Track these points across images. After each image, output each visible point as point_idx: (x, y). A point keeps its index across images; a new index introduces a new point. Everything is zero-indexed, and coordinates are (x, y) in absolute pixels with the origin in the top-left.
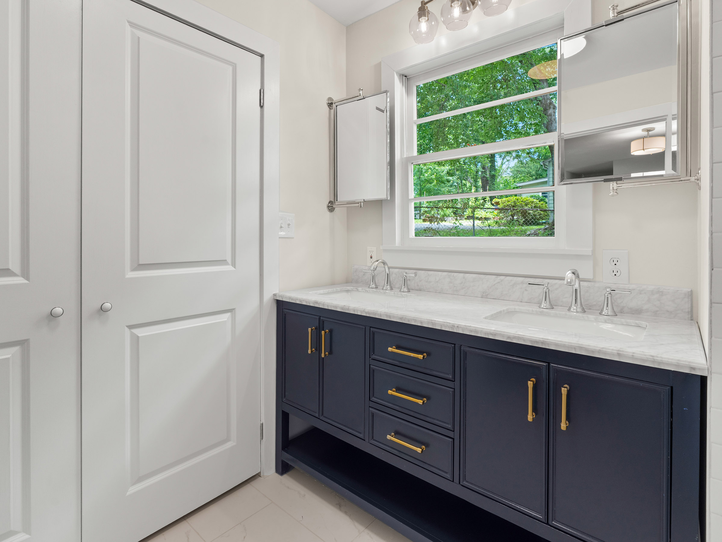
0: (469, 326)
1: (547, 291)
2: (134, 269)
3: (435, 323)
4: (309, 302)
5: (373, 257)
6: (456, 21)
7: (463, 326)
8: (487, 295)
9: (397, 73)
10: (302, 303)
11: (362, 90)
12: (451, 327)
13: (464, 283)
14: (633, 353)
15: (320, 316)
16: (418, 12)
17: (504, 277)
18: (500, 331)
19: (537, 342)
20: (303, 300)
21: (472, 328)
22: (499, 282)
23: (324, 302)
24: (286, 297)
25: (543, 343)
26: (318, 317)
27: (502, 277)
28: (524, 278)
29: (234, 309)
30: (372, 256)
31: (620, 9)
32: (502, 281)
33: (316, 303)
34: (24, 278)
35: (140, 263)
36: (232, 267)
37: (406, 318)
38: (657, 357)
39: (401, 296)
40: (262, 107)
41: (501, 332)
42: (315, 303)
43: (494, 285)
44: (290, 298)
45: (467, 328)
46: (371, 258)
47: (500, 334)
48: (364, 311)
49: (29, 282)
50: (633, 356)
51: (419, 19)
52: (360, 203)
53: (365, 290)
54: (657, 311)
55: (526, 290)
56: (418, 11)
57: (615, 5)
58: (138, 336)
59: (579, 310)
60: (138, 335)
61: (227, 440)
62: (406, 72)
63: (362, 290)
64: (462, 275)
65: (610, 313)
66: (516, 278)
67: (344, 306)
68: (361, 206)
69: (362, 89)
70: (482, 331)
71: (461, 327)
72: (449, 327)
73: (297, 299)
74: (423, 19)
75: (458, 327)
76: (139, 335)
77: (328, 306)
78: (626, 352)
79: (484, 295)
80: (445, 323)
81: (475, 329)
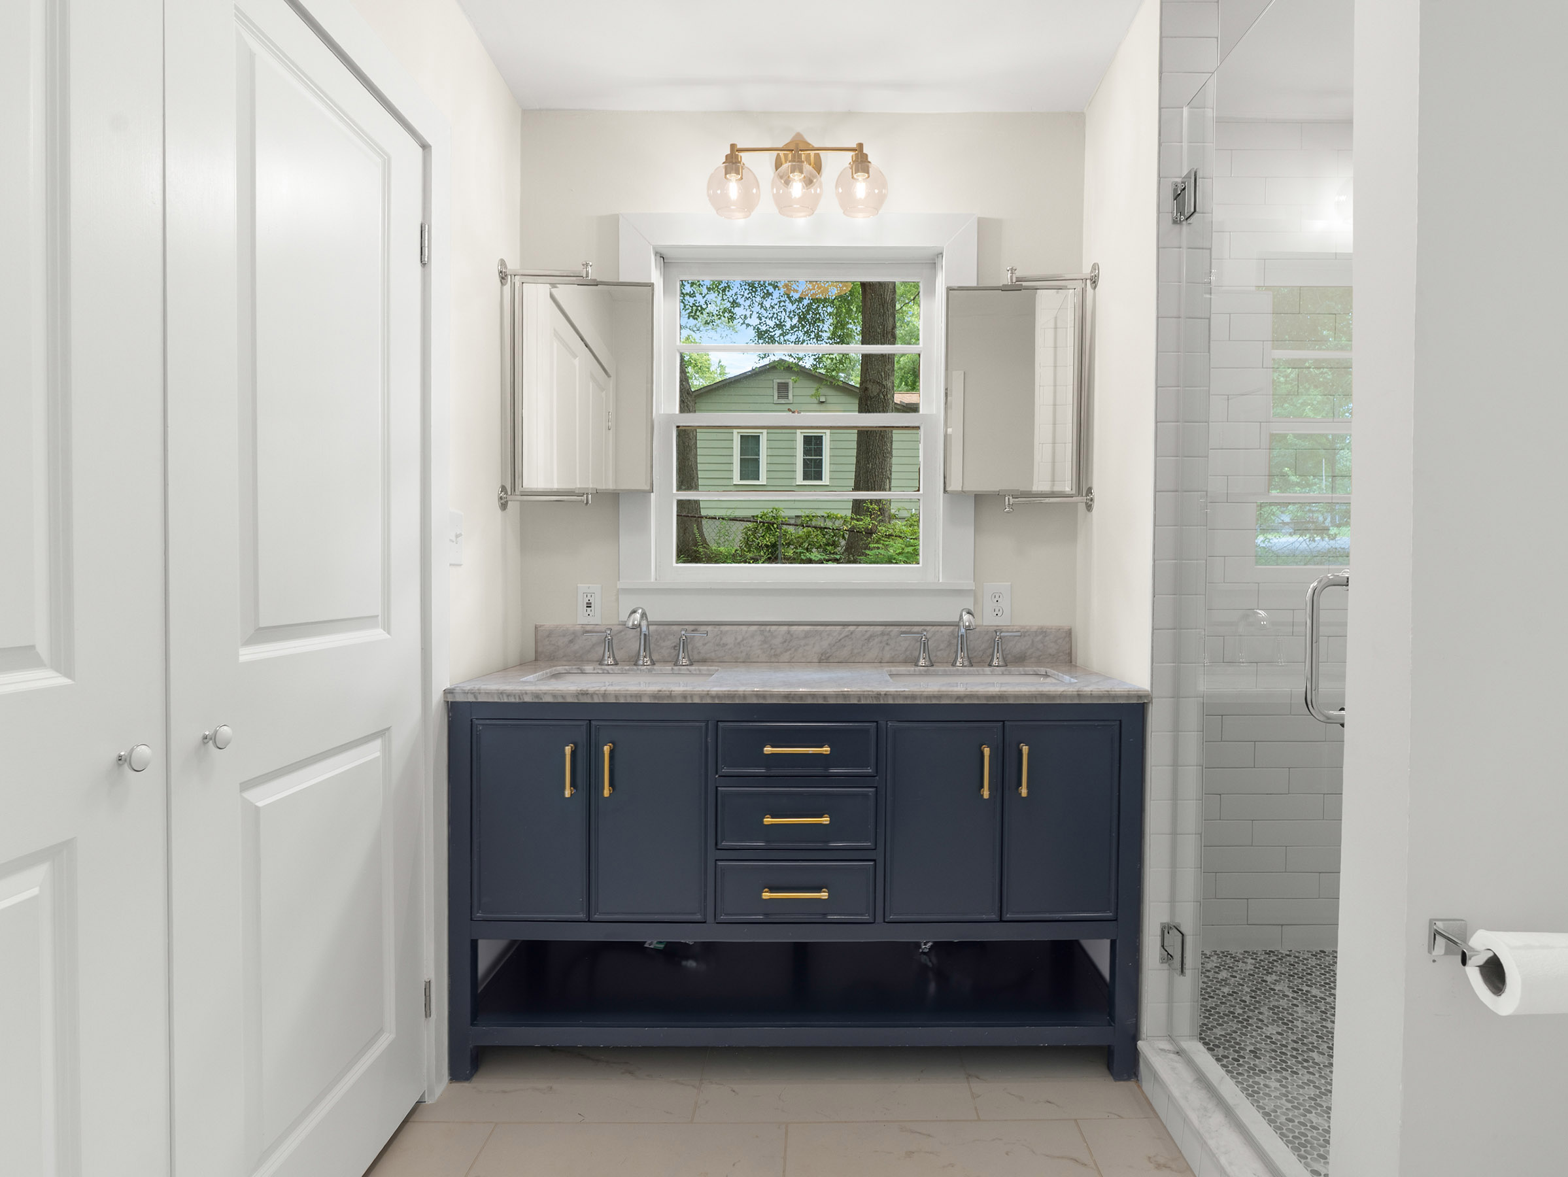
0: (902, 692)
1: (926, 641)
2: (251, 641)
3: (848, 694)
4: (562, 696)
5: (592, 605)
6: (795, 206)
8: (829, 657)
9: (654, 248)
10: (541, 699)
11: (591, 266)
12: (875, 697)
13: (789, 642)
14: (1091, 691)
15: (590, 720)
16: (724, 163)
17: (855, 627)
18: (946, 692)
20: (545, 694)
21: (907, 693)
22: (847, 636)
23: (605, 691)
24: (486, 693)
25: (1000, 697)
26: (585, 723)
27: (852, 628)
28: (884, 627)
29: (388, 729)
30: (591, 603)
31: (1018, 274)
32: (852, 633)
33: (583, 694)
34: (57, 670)
35: (262, 625)
36: (382, 630)
37: (795, 694)
38: (1112, 691)
39: (688, 672)
40: (423, 263)
41: (949, 692)
42: (580, 696)
43: (840, 640)
44: (501, 693)
45: (900, 694)
46: (587, 607)
47: (947, 694)
48: (708, 694)
49: (73, 682)
50: (1091, 694)
51: (726, 174)
52: (585, 496)
53: (601, 668)
54: (1040, 656)
55: (887, 644)
56: (724, 161)
57: (1014, 268)
58: (256, 807)
59: (966, 663)
60: (256, 804)
61: (380, 1032)
62: (664, 251)
63: (594, 669)
64: (785, 628)
65: (1001, 664)
66: (872, 627)
67: (660, 691)
68: (587, 503)
69: (591, 264)
70: (921, 694)
71: (891, 695)
72: (872, 697)
73: (526, 693)
74: (733, 177)
75: (885, 694)
76: (260, 804)
77: (616, 697)
78: (1085, 691)
79: (823, 658)
80: (864, 692)
81: (912, 694)
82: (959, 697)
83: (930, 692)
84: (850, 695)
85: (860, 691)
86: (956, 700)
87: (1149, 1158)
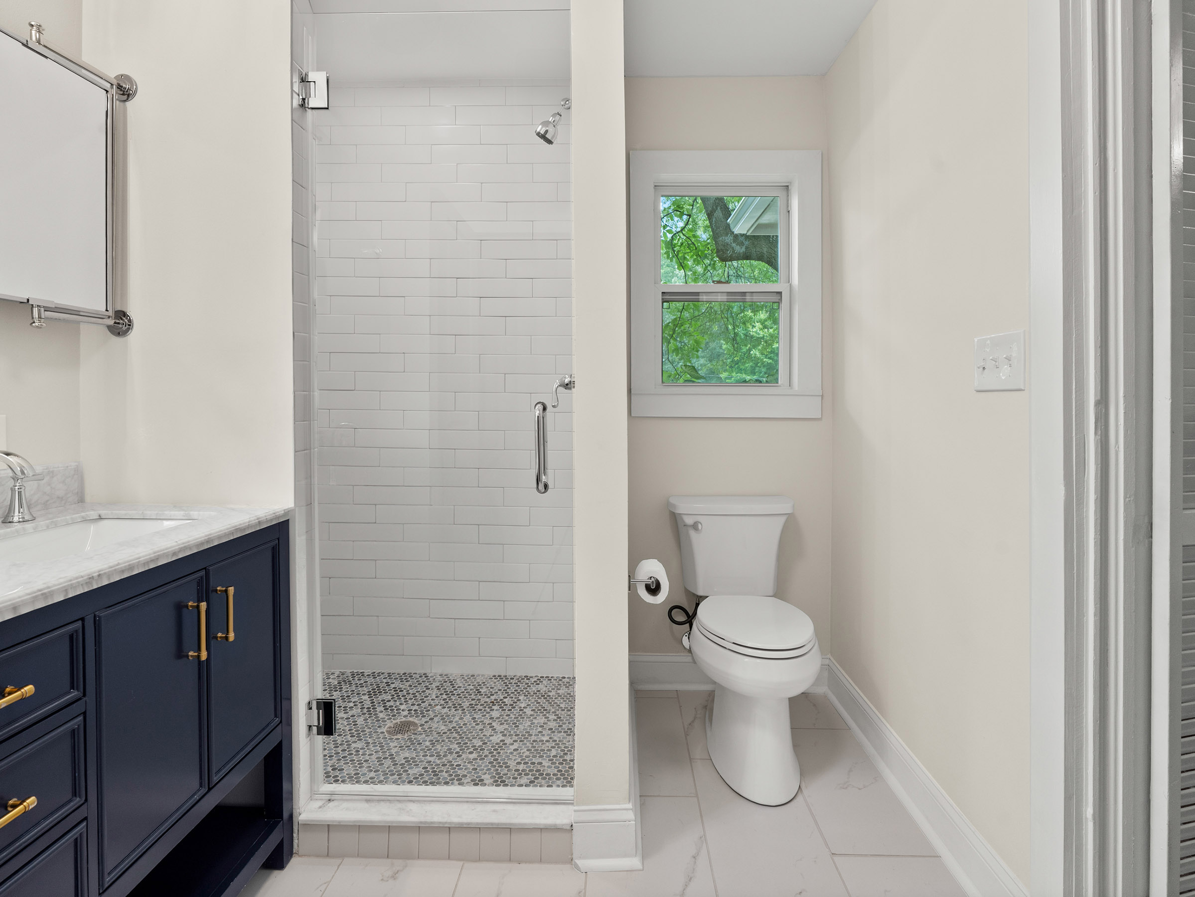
7: (107, 570)
12: (86, 583)
19: (202, 544)
25: (208, 541)
47: (164, 554)
65: (26, 518)
71: (105, 573)
72: (82, 585)
75: (99, 575)
80: (71, 581)
81: (129, 565)
82: (174, 554)
83: (146, 556)
84: (53, 591)
85: (65, 582)
86: (172, 558)
87: (382, 880)
